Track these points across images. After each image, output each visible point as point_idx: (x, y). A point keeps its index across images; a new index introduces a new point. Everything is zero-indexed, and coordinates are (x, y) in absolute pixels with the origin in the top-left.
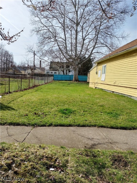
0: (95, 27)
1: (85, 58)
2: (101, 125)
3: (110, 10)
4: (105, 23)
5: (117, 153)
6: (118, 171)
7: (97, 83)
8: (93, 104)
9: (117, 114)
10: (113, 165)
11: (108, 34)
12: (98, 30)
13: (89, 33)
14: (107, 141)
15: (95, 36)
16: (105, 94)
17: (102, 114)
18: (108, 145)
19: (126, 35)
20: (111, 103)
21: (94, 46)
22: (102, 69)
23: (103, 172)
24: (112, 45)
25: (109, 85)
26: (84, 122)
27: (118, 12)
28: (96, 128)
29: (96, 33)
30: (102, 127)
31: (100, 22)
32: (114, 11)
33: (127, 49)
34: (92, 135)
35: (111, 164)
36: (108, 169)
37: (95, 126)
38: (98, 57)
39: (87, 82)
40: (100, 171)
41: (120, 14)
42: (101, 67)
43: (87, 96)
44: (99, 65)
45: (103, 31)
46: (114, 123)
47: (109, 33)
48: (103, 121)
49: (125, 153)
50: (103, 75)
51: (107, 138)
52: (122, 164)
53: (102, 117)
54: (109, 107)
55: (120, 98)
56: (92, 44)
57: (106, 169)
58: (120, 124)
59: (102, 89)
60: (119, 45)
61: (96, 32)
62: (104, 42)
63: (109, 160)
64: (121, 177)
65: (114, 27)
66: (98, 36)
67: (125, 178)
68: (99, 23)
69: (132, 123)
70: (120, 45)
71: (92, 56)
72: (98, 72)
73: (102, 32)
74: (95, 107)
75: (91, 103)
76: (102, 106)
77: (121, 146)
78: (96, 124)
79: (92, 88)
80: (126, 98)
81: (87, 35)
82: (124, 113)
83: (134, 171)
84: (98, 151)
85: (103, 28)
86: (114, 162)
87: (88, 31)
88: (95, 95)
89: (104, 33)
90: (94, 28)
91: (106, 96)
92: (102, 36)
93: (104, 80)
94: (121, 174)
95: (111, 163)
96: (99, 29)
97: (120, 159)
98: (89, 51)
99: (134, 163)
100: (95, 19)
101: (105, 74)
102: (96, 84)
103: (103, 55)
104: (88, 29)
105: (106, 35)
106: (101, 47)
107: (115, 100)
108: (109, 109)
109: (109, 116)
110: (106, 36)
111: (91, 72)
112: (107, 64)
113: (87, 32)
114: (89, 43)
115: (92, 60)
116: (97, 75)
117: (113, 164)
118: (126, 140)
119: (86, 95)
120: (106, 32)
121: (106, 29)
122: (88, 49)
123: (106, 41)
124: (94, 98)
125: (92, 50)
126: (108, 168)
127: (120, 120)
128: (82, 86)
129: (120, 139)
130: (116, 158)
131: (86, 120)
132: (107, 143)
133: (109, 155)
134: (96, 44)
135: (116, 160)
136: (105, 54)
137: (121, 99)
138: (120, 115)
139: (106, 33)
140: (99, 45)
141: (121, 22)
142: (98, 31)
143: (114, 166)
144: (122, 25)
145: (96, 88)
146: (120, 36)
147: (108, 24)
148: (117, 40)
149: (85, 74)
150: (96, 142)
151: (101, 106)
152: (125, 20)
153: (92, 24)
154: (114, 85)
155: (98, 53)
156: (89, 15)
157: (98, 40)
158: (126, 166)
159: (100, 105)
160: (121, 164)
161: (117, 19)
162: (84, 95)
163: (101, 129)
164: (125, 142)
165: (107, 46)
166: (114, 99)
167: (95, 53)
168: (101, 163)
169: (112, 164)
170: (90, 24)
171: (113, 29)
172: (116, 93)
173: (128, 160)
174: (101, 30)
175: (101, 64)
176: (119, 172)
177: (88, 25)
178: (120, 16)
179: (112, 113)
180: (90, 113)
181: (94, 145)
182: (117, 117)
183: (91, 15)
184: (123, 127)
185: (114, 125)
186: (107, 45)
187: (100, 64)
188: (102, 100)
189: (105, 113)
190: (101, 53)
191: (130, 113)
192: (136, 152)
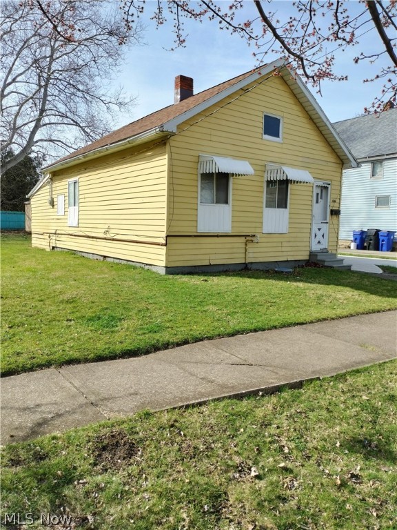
0: (36, 61)
1: (10, 153)
2: (67, 358)
3: (78, 18)
4: (66, 54)
5: (109, 427)
6: (111, 476)
7: (55, 234)
8: (43, 298)
9: (113, 318)
10: (95, 465)
11: (79, 90)
12: (46, 71)
13: (17, 77)
14: (82, 400)
15: (37, 88)
16: (83, 265)
17: (70, 326)
18: (85, 413)
19: (129, 100)
20: (96, 288)
21: (38, 120)
22: (67, 190)
23: (65, 496)
24: (92, 122)
25: (93, 237)
26: (12, 360)
27: (100, 30)
28: (52, 369)
29: (39, 80)
30: (71, 362)
31: (49, 49)
32: (89, 24)
33: (129, 137)
34: (37, 394)
35: (90, 464)
36: (81, 481)
37: (48, 365)
38: (53, 153)
39: (26, 232)
40: (58, 495)
41: (108, 36)
42: (63, 185)
43: (23, 276)
44: (56, 178)
45: (60, 77)
46: (106, 343)
47: (81, 87)
48: (72, 345)
49: (131, 420)
50: (72, 208)
51: (83, 390)
52: (121, 452)
53: (71, 335)
54: (93, 302)
55: (124, 272)
56: (30, 112)
57: (76, 483)
58: (121, 342)
59: (74, 252)
60: (112, 124)
61: (39, 76)
62: (67, 110)
63: (86, 455)
64: (117, 490)
65: (94, 71)
66: (46, 91)
67: (127, 489)
68: (47, 51)
69: (151, 334)
70: (115, 125)
71: (33, 151)
72: (55, 200)
73: (60, 80)
74: (50, 309)
75: (38, 296)
76: (71, 303)
77: (122, 403)
78: (52, 357)
79: (43, 250)
80: (138, 271)
81: (9, 80)
82: (133, 311)
83: (151, 460)
84: (54, 438)
85: (60, 69)
86: (100, 455)
87: (11, 69)
88: (49, 270)
89: (66, 84)
90: (33, 63)
91: (85, 272)
92: (59, 91)
93: (75, 225)
94: (119, 481)
95: (91, 462)
96: (49, 69)
97: (117, 442)
98: (24, 135)
99: (152, 439)
100: (34, 35)
101: (77, 207)
102: (54, 237)
103: (69, 149)
104: (11, 64)
105: (72, 90)
106: (60, 124)
107: (110, 279)
108: (91, 308)
109: (93, 328)
110: (73, 94)
111: (32, 200)
112: (79, 177)
113: (10, 72)
114: (20, 109)
115: (34, 163)
116: (55, 210)
117: (97, 460)
118: (134, 385)
119: (20, 274)
120: (71, 82)
121: (69, 73)
122: (19, 128)
123: (73, 109)
124: (48, 279)
125: (33, 133)
126: (81, 476)
127: (122, 333)
128: (8, 246)
129: (119, 386)
130: (106, 442)
131: (18, 354)
132: (81, 406)
133: (87, 439)
134: (44, 114)
135: (104, 449)
136: (73, 146)
137: (125, 275)
138: (120, 320)
139: (71, 84)
140: (54, 119)
141: (110, 60)
142: (45, 75)
143: (99, 467)
144: (114, 68)
145: (53, 248)
146: (113, 100)
147: (75, 60)
148: (105, 108)
149: (17, 206)
150: (50, 413)
151: (67, 302)
152: (122, 56)
153: (22, 48)
154: (105, 239)
155: (52, 143)
156: (11, 20)
157: (47, 102)
158: (132, 455)
159: (65, 298)
160: (119, 454)
161: (101, 49)
162: (13, 274)
163: (65, 370)
164: (132, 391)
165: (77, 124)
166: (106, 276)
167: (42, 140)
168: (59, 472)
169: (94, 463)
170: (18, 49)
171: (91, 77)
172: (112, 260)
173: (136, 437)
174: (55, 74)
175: (64, 176)
176: (114, 479)
177: (9, 50)
178: (107, 41)
179: (99, 318)
180: (35, 328)
181: (43, 423)
182: (113, 326)
183: (17, 20)
184: (130, 350)
185: (105, 349)
186: (79, 120)
187: (60, 177)
188: (72, 283)
189: (80, 321)
190: (62, 142)
191: (148, 309)
192: (157, 410)
